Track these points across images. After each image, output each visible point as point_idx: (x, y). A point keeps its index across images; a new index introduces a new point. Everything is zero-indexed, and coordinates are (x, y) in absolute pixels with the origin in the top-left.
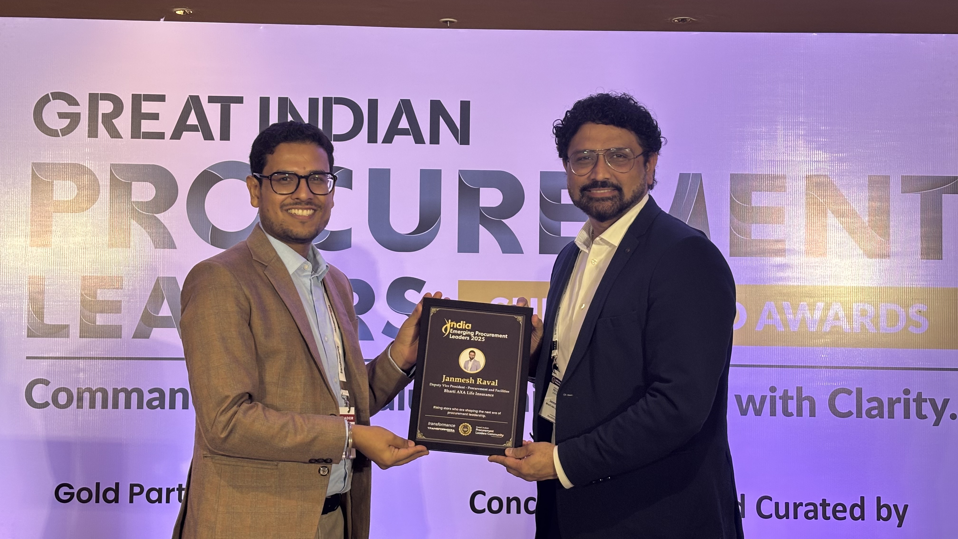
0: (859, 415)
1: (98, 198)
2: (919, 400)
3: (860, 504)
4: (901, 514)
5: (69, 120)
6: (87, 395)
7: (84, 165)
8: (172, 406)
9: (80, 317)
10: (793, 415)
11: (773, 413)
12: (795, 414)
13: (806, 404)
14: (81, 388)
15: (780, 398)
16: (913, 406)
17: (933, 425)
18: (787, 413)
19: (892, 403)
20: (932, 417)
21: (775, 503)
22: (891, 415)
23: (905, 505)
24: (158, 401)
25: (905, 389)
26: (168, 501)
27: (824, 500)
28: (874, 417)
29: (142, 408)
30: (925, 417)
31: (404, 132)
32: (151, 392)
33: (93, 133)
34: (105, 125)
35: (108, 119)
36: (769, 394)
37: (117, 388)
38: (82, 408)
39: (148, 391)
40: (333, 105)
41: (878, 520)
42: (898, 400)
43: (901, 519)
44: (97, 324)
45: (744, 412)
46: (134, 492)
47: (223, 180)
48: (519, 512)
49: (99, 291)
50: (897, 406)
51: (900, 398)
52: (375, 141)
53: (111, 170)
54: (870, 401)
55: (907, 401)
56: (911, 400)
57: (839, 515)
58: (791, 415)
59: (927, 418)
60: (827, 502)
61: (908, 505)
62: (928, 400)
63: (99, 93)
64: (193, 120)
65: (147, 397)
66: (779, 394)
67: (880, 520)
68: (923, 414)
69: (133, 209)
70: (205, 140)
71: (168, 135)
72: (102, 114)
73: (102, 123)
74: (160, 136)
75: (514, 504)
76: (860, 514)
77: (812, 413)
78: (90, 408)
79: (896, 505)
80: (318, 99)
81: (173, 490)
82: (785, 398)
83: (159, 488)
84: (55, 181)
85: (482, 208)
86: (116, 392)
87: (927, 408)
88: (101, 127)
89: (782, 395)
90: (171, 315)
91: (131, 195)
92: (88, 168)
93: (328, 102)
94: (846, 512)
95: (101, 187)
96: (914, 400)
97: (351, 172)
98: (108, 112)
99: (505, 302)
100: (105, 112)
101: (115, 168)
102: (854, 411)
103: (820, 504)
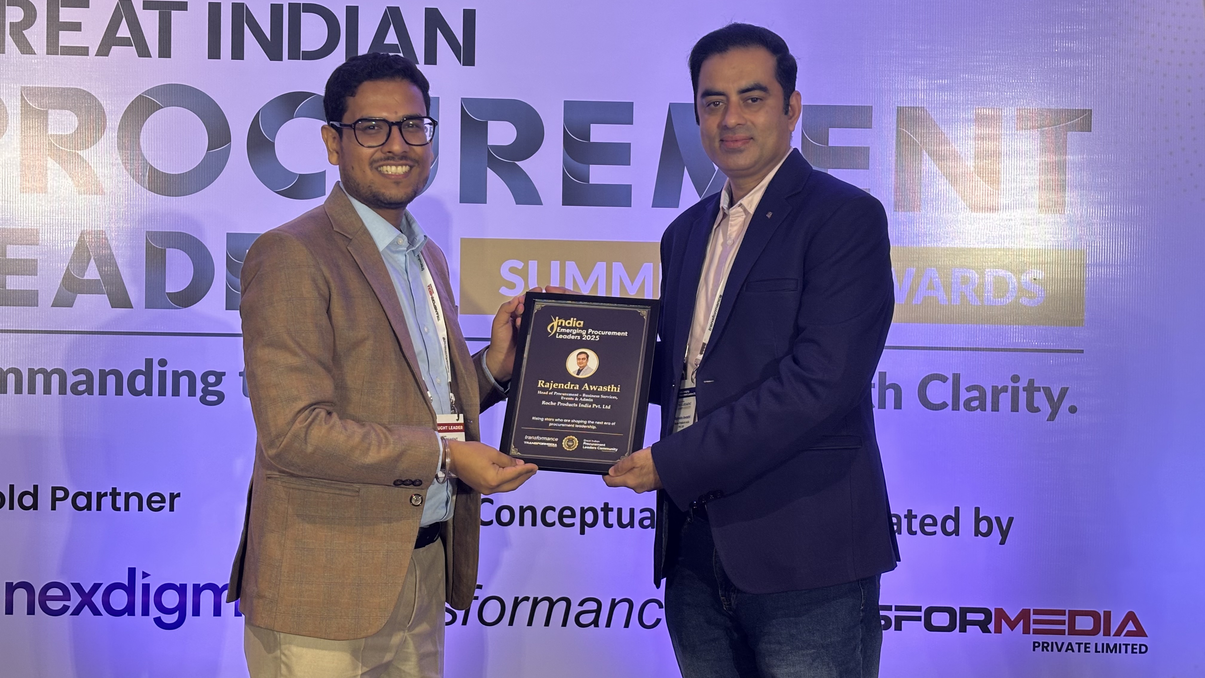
0: (956, 407)
1: (6, 130)
2: (1031, 389)
3: (953, 516)
4: (1004, 528)
8: (103, 391)
13: (890, 394)
16: (1023, 396)
17: (1047, 420)
19: (996, 392)
20: (1046, 408)
22: (995, 408)
23: (1010, 518)
24: (85, 385)
25: (1014, 375)
26: (99, 508)
27: (910, 511)
28: (974, 409)
29: (65, 394)
30: (1037, 410)
32: (76, 373)
34: (14, 37)
35: (18, 30)
37: (34, 369)
39: (73, 373)
40: (302, 13)
41: (976, 535)
42: (1005, 389)
43: (1004, 534)
44: (7, 288)
46: (57, 497)
47: (162, 108)
48: (534, 524)
49: (9, 247)
50: (1002, 396)
51: (1007, 387)
53: (22, 94)
54: (968, 389)
55: (1015, 390)
56: (1021, 389)
57: (927, 529)
59: (1040, 411)
60: (913, 514)
61: (1013, 518)
62: (1042, 389)
64: (124, 31)
65: (71, 380)
67: (978, 536)
68: (1036, 405)
69: (50, 144)
70: (139, 56)
71: (93, 50)
72: (10, 23)
73: (10, 34)
74: (83, 51)
75: (528, 514)
76: (953, 528)
77: (898, 405)
79: (999, 517)
80: (282, 5)
81: (105, 494)
83: (88, 492)
86: (33, 373)
87: (1040, 399)
88: (9, 41)
90: (100, 278)
91: (47, 125)
93: (295, 10)
94: (936, 525)
95: (10, 116)
96: (1024, 389)
98: (17, 21)
99: (520, 265)
100: (14, 21)
101: (27, 93)
102: (950, 402)
103: (905, 515)
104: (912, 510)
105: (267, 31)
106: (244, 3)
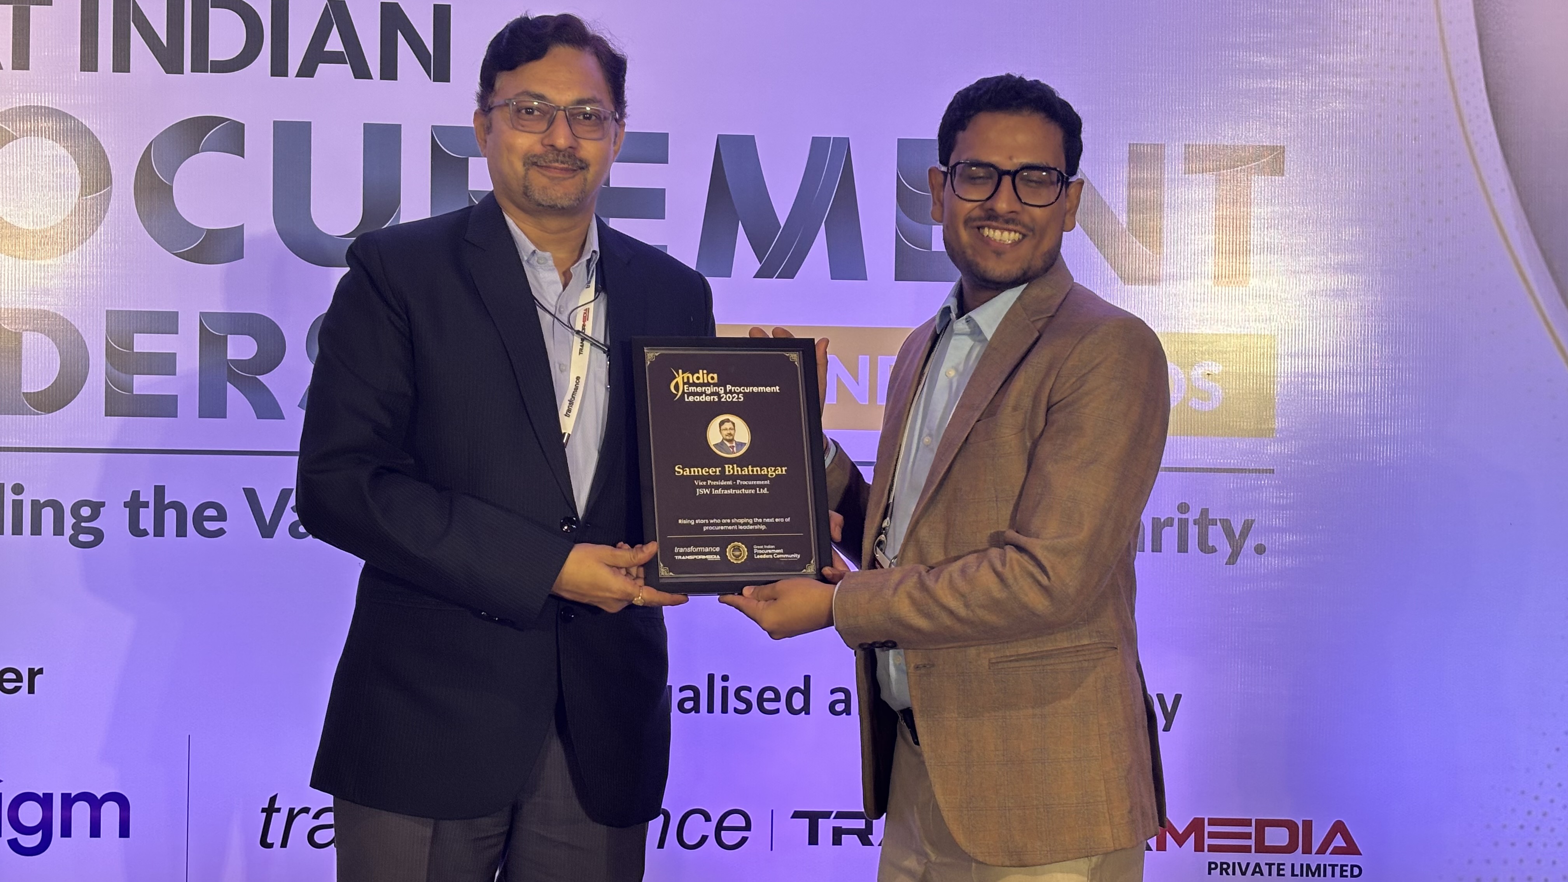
2: (1204, 522)
4: (1170, 709)
16: (1193, 531)
17: (1226, 564)
19: (1158, 526)
20: (1224, 548)
22: (1157, 548)
23: (1176, 695)
25: (1182, 503)
30: (1213, 550)
31: (335, 58)
40: (210, 9)
42: (1169, 522)
43: (1170, 717)
50: (1166, 531)
51: (1172, 519)
52: (285, 74)
55: (1183, 523)
56: (1191, 522)
59: (1216, 551)
61: (1181, 695)
62: (1218, 521)
68: (1210, 544)
79: (1162, 695)
85: (474, 192)
87: (1216, 535)
93: (201, 4)
96: (1195, 522)
97: (242, 126)
105: (162, 32)
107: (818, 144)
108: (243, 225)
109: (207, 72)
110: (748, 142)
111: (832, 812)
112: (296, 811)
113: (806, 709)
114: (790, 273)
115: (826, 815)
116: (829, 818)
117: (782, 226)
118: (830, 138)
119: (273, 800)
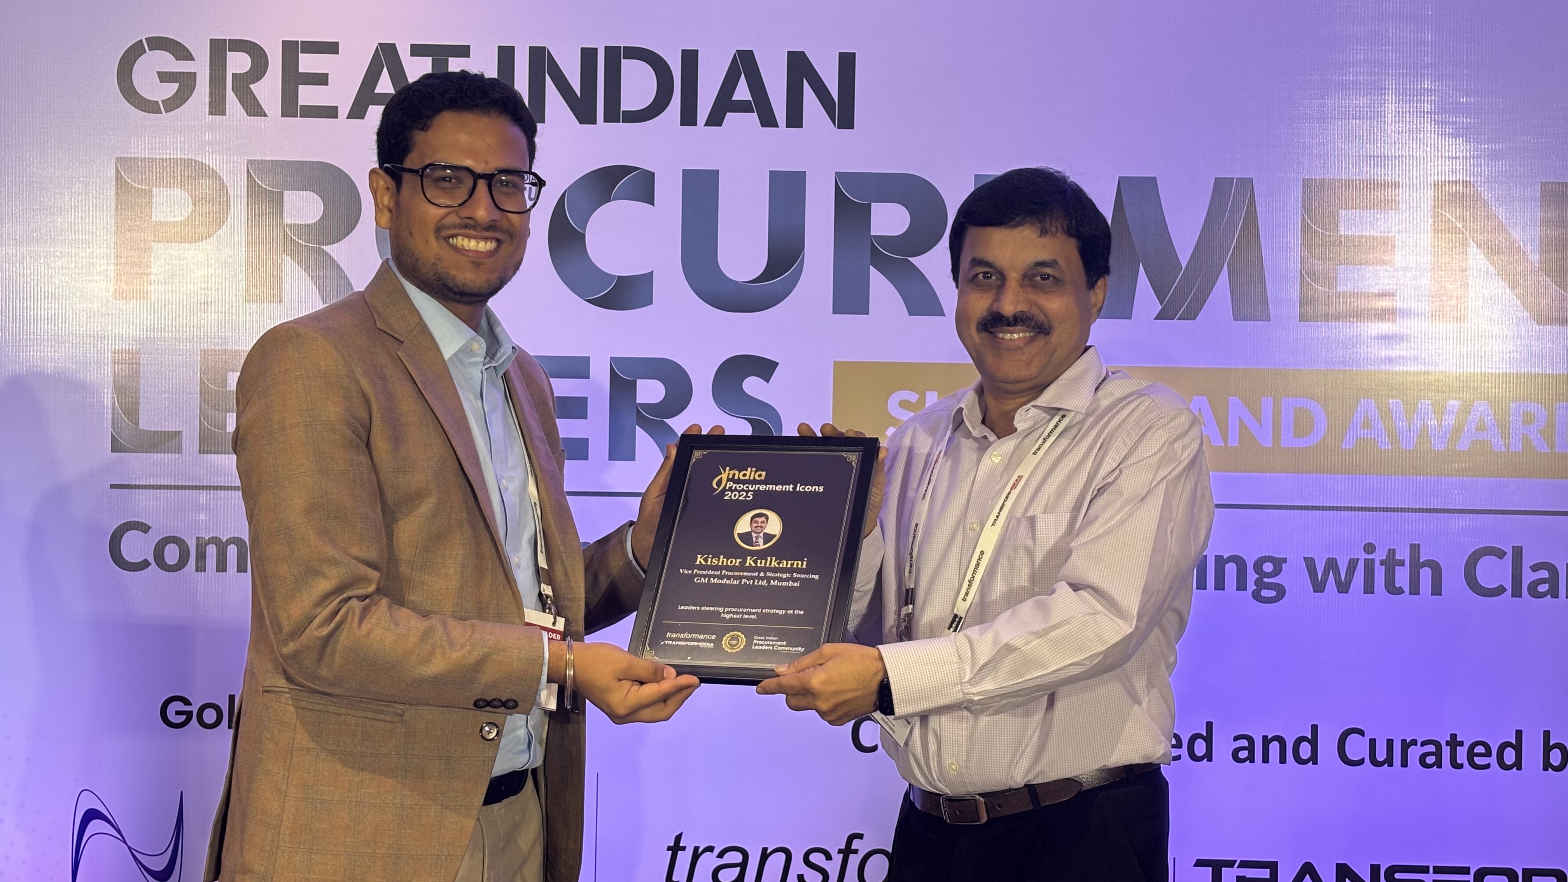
0: (1517, 592)
1: (227, 218)
5: (178, 85)
6: (211, 550)
7: (204, 161)
9: (200, 419)
10: (1404, 592)
11: (1369, 588)
12: (1407, 589)
13: (1426, 574)
14: (202, 538)
15: (1382, 563)
18: (1392, 589)
21: (1370, 740)
27: (1454, 736)
28: (1542, 595)
31: (743, 107)
33: (217, 107)
34: (238, 94)
35: (243, 83)
36: (1363, 556)
38: (205, 571)
40: (623, 60)
41: (1545, 769)
45: (1319, 587)
49: (230, 375)
52: (695, 124)
53: (248, 171)
54: (1535, 568)
57: (1478, 760)
58: (1400, 591)
60: (1458, 739)
63: (228, 38)
64: (385, 85)
66: (1379, 555)
67: (1547, 770)
69: (286, 236)
71: (344, 111)
72: (233, 74)
73: (233, 90)
74: (331, 112)
76: (1514, 760)
77: (1437, 590)
78: (218, 570)
80: (597, 49)
82: (1391, 563)
84: (154, 189)
85: (877, 237)
88: (231, 97)
89: (1384, 558)
91: (281, 211)
92: (209, 167)
93: (614, 55)
94: (1490, 756)
95: (232, 200)
97: (652, 175)
98: (242, 72)
99: (913, 397)
100: (238, 72)
101: (255, 168)
102: (1509, 586)
103: (1447, 741)
104: (1456, 735)
105: (576, 83)
106: (545, 47)
107: (1221, 186)
108: (652, 272)
109: (619, 122)
110: (1150, 184)
111: (1236, 861)
112: (700, 850)
113: (1208, 756)
114: (1191, 315)
115: (1230, 864)
116: (1232, 867)
117: (1184, 267)
118: (1233, 179)
119: (678, 838)
